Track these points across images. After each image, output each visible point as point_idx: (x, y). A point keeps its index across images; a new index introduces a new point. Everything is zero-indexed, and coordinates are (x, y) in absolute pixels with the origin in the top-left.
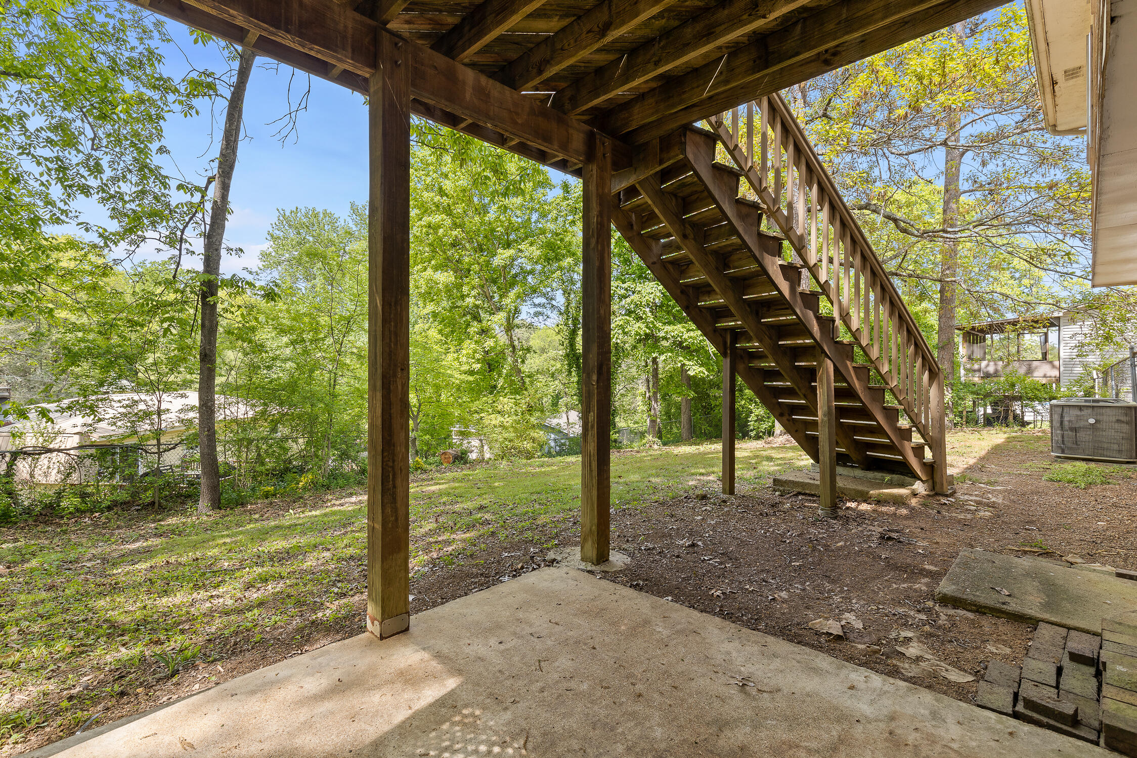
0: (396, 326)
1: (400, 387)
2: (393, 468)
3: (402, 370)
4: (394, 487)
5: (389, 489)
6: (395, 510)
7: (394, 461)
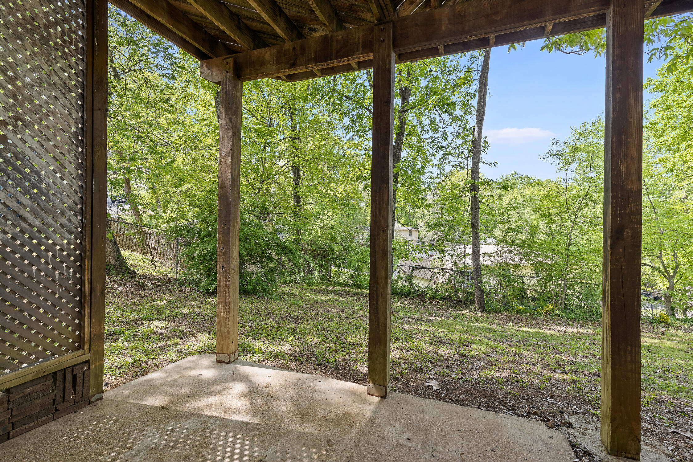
0: (379, 204)
1: (382, 242)
2: (376, 291)
3: (383, 231)
4: (377, 304)
5: (373, 304)
6: (378, 318)
7: (377, 288)
